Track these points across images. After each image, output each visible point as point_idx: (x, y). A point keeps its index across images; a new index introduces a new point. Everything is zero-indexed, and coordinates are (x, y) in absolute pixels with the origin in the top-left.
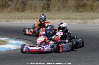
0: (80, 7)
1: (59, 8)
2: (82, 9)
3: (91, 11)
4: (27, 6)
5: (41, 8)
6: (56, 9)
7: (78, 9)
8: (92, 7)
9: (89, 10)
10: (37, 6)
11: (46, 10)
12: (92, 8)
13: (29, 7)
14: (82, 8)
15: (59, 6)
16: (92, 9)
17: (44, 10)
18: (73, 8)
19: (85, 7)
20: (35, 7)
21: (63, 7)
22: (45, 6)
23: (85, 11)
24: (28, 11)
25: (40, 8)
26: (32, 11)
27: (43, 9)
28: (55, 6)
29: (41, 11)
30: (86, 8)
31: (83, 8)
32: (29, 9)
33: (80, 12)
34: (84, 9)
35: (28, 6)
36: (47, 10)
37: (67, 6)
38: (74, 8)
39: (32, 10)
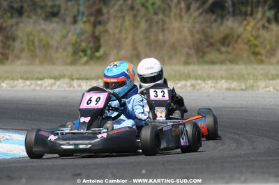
0: (212, 44)
1: (135, 49)
2: (221, 52)
3: (251, 62)
4: (17, 45)
5: (70, 50)
6: (123, 52)
7: (204, 53)
8: (256, 46)
9: (245, 55)
10: (54, 43)
11: (85, 59)
12: (257, 50)
13: (25, 45)
14: (219, 50)
15: (134, 43)
16: (256, 54)
17: (80, 57)
18: (185, 50)
19: (228, 46)
20: (47, 47)
21: (149, 45)
22: (84, 44)
23: (232, 62)
24: (19, 62)
25: (65, 49)
26: (37, 61)
27: (75, 53)
28: (118, 45)
29: (69, 60)
30: (234, 48)
31: (223, 49)
32: (24, 54)
33: (213, 63)
34: (227, 52)
35: (22, 43)
36: (92, 57)
37: (165, 43)
38: (190, 48)
39: (33, 56)
